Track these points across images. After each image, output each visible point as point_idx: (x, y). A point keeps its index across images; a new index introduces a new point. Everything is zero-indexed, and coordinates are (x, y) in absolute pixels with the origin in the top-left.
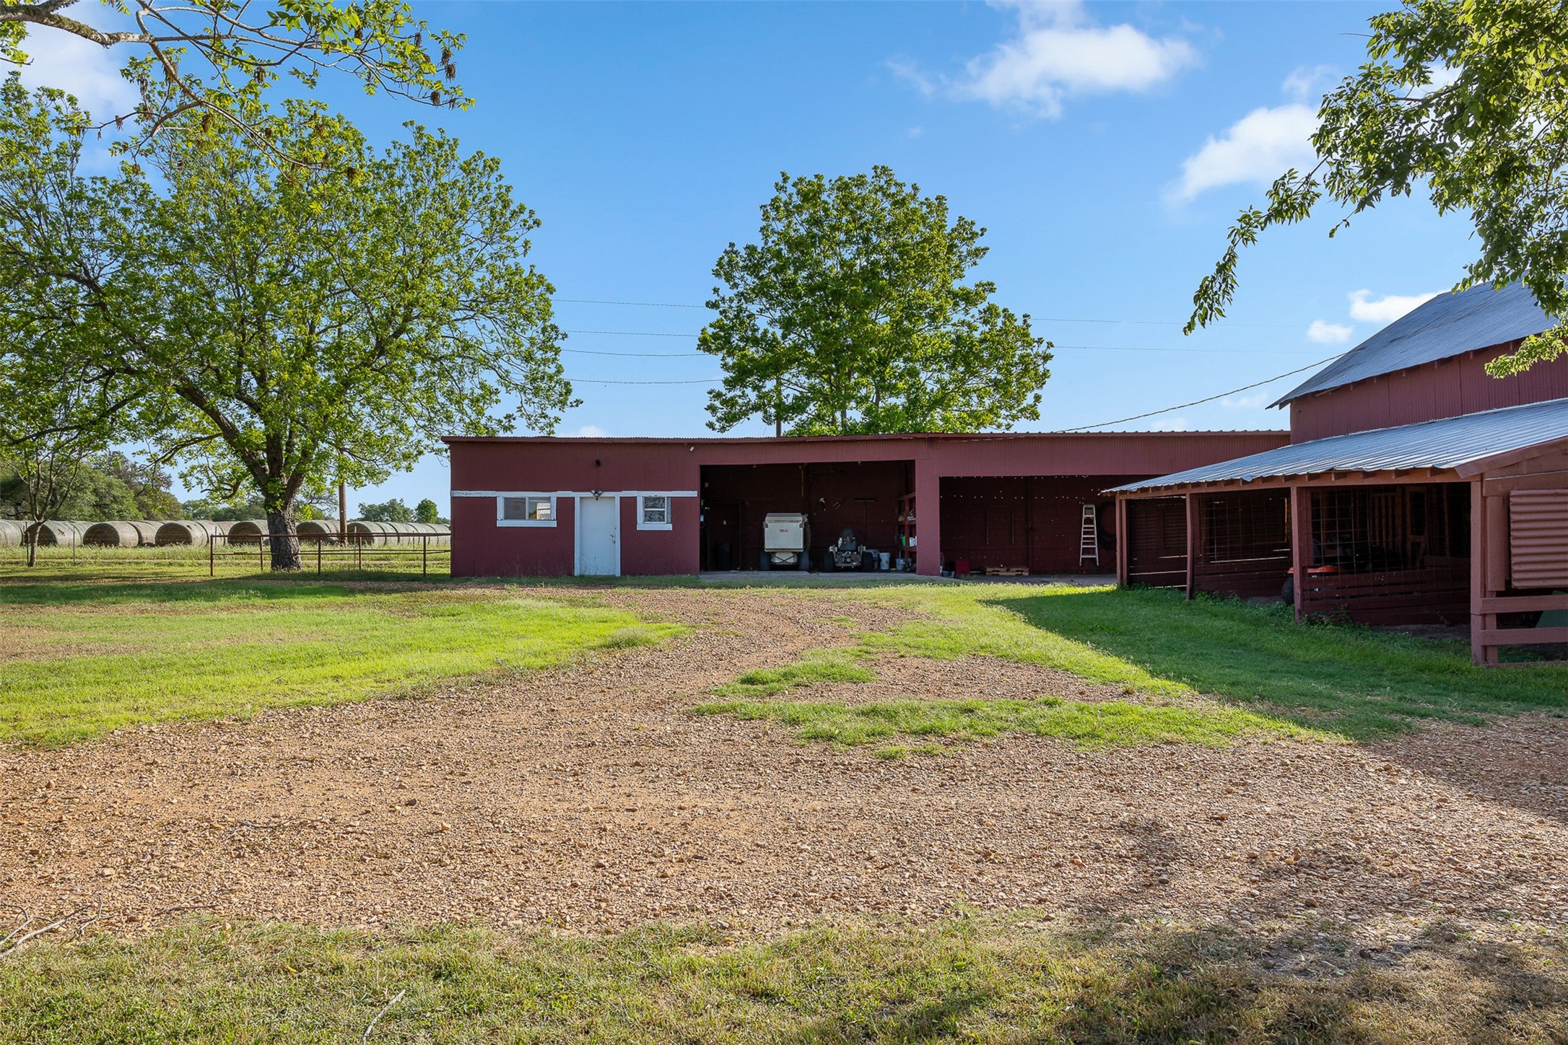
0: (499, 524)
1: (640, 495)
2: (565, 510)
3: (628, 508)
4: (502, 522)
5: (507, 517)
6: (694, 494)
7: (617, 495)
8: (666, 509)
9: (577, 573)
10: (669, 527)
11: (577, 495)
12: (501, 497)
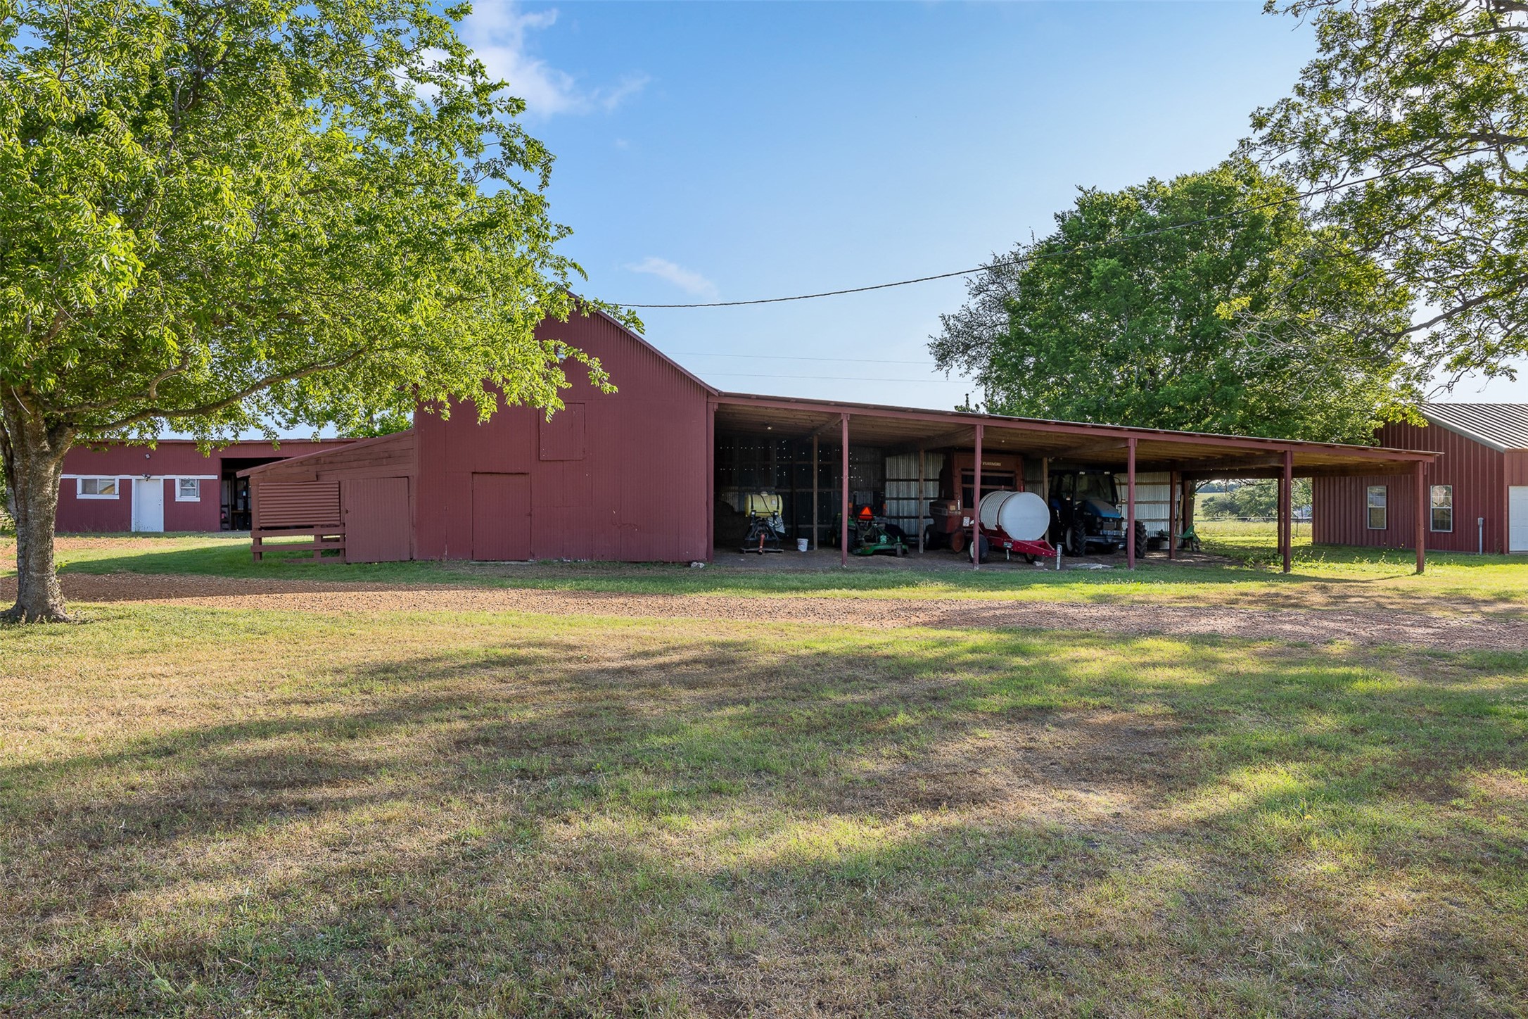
0: (78, 497)
1: (178, 478)
2: (126, 487)
3: (169, 486)
4: (80, 496)
5: (84, 492)
6: (215, 477)
7: (162, 478)
8: (197, 486)
9: (133, 530)
10: (198, 500)
11: (134, 478)
12: (80, 478)
